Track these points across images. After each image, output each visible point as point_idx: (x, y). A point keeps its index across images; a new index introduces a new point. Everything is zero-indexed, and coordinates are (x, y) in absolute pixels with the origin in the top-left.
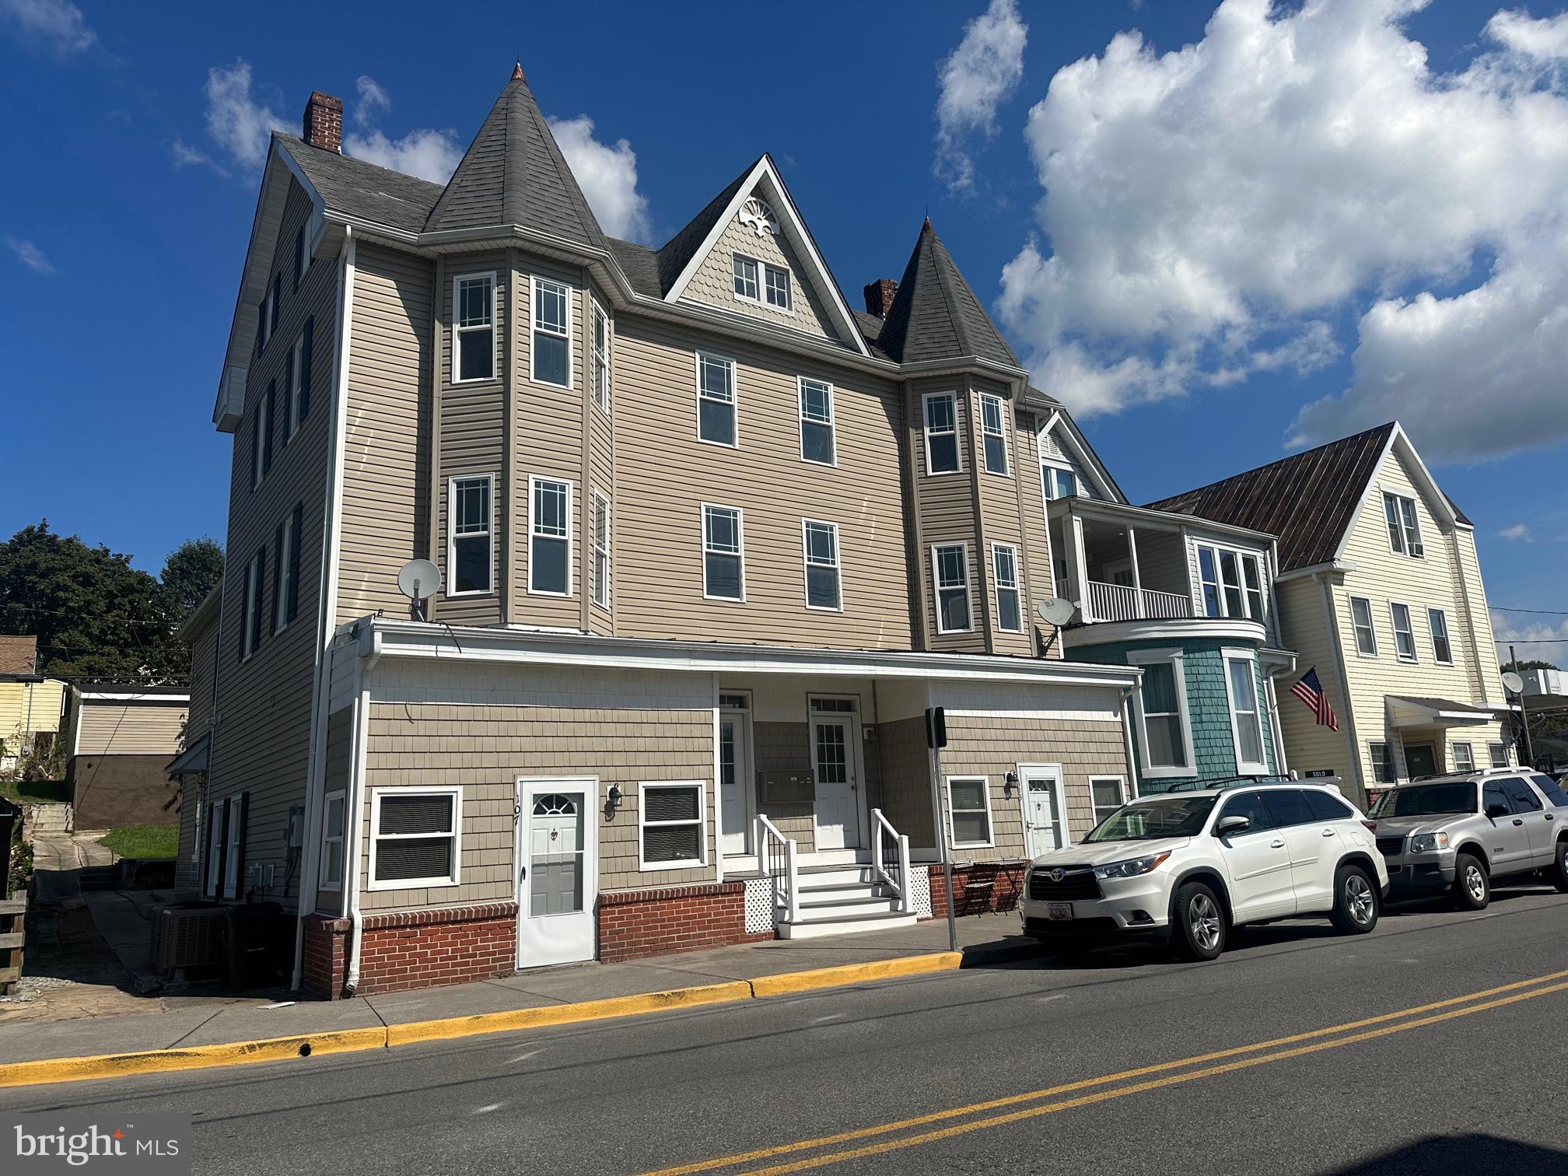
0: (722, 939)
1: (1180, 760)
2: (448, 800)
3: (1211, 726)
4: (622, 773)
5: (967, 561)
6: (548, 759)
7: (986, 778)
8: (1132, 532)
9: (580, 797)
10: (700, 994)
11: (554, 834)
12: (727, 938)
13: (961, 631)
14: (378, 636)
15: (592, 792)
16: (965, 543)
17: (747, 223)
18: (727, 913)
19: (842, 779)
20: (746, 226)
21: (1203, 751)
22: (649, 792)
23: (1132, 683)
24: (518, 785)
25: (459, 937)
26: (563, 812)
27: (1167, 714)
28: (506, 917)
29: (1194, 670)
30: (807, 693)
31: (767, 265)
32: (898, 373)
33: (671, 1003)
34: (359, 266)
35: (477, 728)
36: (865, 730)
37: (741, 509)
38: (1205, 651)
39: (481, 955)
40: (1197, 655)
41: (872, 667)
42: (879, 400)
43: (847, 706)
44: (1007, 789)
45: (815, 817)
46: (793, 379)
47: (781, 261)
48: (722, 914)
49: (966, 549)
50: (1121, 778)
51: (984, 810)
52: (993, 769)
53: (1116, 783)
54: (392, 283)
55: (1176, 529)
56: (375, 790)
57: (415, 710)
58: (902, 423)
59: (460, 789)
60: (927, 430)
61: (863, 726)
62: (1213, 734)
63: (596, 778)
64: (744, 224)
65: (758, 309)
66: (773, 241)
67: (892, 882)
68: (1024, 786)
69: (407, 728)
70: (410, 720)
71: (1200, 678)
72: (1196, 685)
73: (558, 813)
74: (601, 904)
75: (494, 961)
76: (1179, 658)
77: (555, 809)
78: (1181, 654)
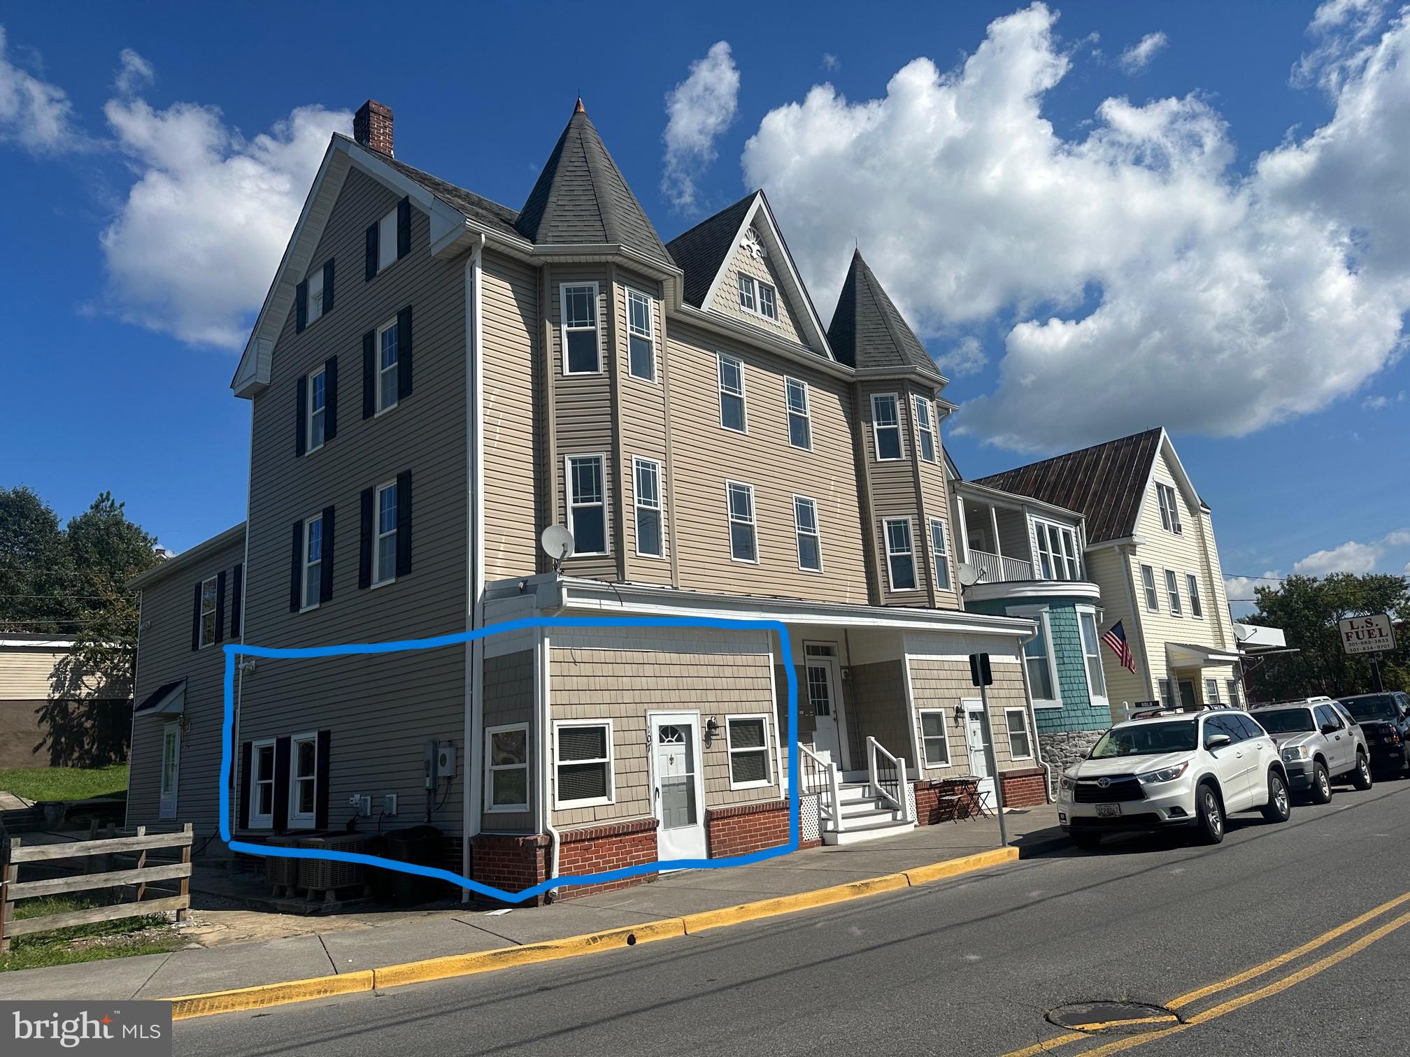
1: (1049, 695)
2: (601, 731)
3: (1070, 667)
4: (714, 708)
5: (912, 533)
6: (666, 696)
7: (942, 710)
8: (993, 509)
9: (688, 728)
10: (879, 884)
11: (672, 759)
13: (908, 589)
14: (564, 591)
15: (696, 723)
16: (909, 517)
17: (746, 247)
19: (827, 713)
20: (744, 249)
21: (1066, 687)
22: (732, 723)
23: (1030, 633)
24: (648, 718)
25: (620, 848)
26: (676, 741)
27: (1038, 657)
28: (650, 830)
29: (1057, 622)
30: (803, 640)
31: (760, 282)
32: (852, 376)
33: (862, 892)
34: (485, 269)
35: (619, 670)
36: (843, 671)
37: (752, 486)
38: (1064, 607)
40: (1059, 610)
41: (875, 620)
42: (837, 397)
43: (827, 651)
44: (956, 719)
45: (814, 743)
46: (781, 377)
47: (769, 280)
48: (787, 825)
49: (911, 522)
50: (1023, 709)
51: (942, 737)
52: (947, 703)
53: (1020, 713)
54: (508, 286)
55: (1019, 508)
56: (556, 723)
57: (578, 654)
58: (854, 418)
59: (610, 721)
60: (875, 424)
61: (842, 668)
62: (1073, 673)
63: (697, 711)
64: (743, 247)
65: (754, 318)
66: (763, 262)
67: (890, 797)
68: (967, 715)
69: (574, 669)
70: (575, 662)
71: (1062, 628)
72: (1059, 634)
73: (672, 741)
74: (710, 816)
76: (1046, 612)
77: (670, 739)
78: (1047, 609)
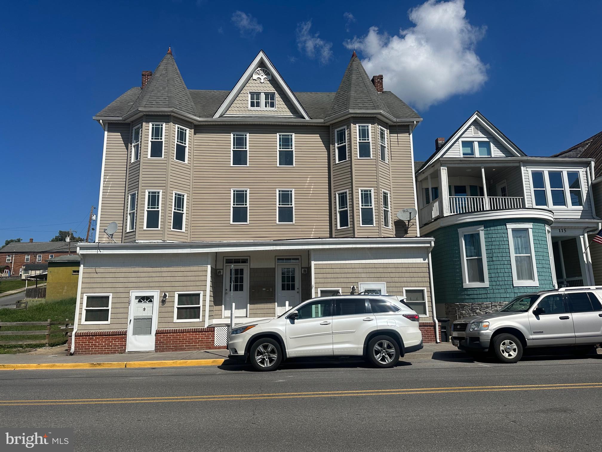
0: (204, 347)
1: (482, 280)
2: (108, 297)
3: (498, 263)
4: (169, 289)
5: (348, 198)
6: (142, 284)
7: (341, 289)
8: (483, 170)
9: (153, 297)
11: (144, 309)
12: (206, 347)
14: (78, 248)
15: (156, 295)
16: (347, 190)
17: (256, 79)
18: (206, 338)
19: (293, 289)
21: (493, 275)
22: (180, 295)
23: (429, 245)
24: (131, 293)
25: (107, 340)
26: (148, 302)
27: (477, 257)
28: (123, 335)
29: (490, 236)
30: (275, 256)
31: (265, 93)
32: (324, 123)
34: (108, 131)
35: (117, 275)
36: (303, 270)
37: (249, 189)
38: (497, 226)
39: (114, 346)
40: (492, 228)
42: (318, 135)
44: (352, 293)
45: (276, 303)
46: (275, 135)
47: (272, 90)
48: (204, 338)
49: (348, 193)
50: (425, 289)
52: (345, 285)
56: (85, 294)
57: (98, 270)
58: (328, 143)
59: (111, 294)
60: (336, 144)
61: (302, 268)
63: (159, 291)
65: (260, 111)
66: (268, 82)
69: (95, 275)
70: (96, 273)
71: (493, 239)
72: (490, 243)
73: (146, 302)
74: (158, 333)
75: (118, 348)
76: (482, 230)
77: (145, 301)
78: (483, 228)
